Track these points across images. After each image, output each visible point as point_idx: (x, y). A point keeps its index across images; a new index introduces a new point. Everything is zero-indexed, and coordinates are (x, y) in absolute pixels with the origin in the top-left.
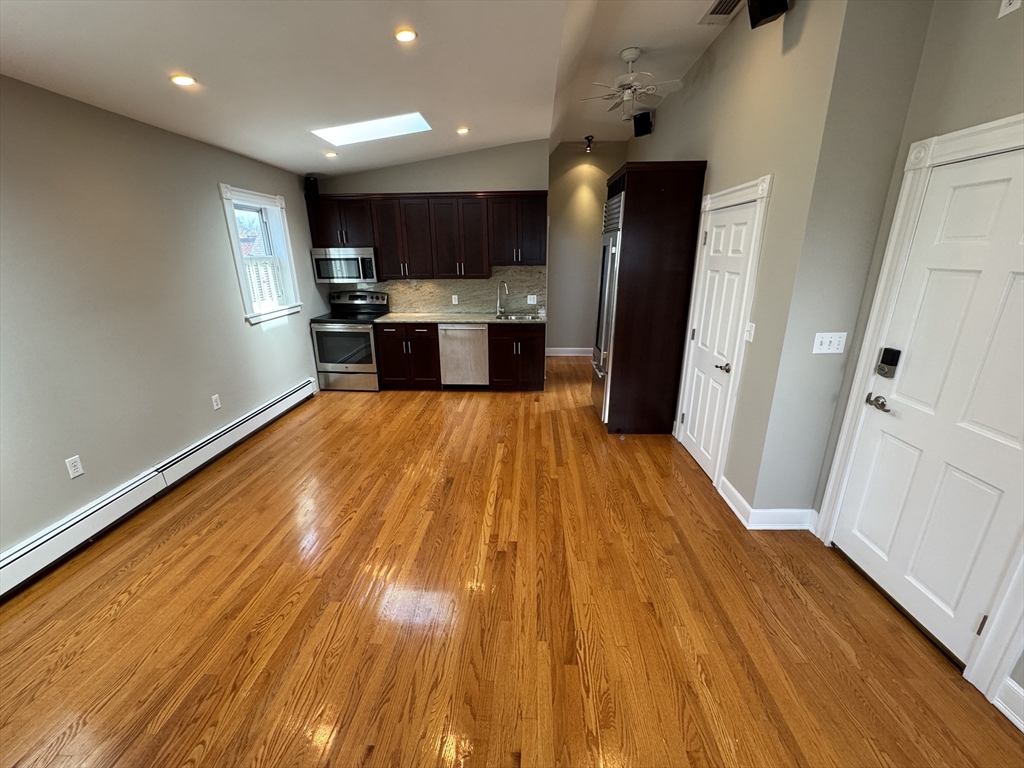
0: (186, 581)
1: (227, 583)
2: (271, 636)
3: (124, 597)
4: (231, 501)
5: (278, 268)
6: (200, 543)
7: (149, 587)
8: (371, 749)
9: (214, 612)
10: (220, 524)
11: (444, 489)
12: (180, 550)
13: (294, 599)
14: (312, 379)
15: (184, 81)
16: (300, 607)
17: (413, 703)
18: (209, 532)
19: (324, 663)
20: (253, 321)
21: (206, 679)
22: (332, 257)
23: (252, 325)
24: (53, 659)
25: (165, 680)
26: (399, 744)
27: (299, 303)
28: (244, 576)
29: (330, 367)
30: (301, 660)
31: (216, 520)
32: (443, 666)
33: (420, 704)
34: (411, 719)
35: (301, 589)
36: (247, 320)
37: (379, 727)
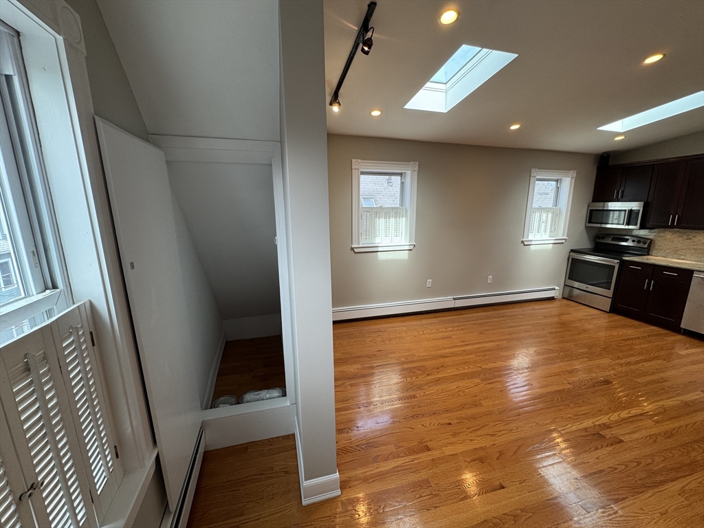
0: (439, 339)
1: (449, 348)
2: (449, 371)
3: (421, 332)
4: (472, 324)
5: (556, 215)
6: (451, 331)
7: (429, 334)
8: (450, 424)
9: (439, 352)
10: (462, 330)
11: (596, 383)
12: (444, 330)
13: (466, 368)
14: (557, 288)
15: (515, 127)
16: (466, 371)
17: (477, 430)
18: (457, 330)
19: (458, 392)
20: (526, 243)
21: (424, 366)
22: (609, 208)
23: (525, 245)
24: (399, 335)
25: (415, 358)
26: (461, 433)
27: (565, 237)
28: (456, 349)
29: (577, 284)
30: (452, 384)
31: (462, 327)
32: (503, 435)
33: (479, 433)
34: (471, 432)
35: (471, 367)
36: (523, 242)
37: (458, 423)
